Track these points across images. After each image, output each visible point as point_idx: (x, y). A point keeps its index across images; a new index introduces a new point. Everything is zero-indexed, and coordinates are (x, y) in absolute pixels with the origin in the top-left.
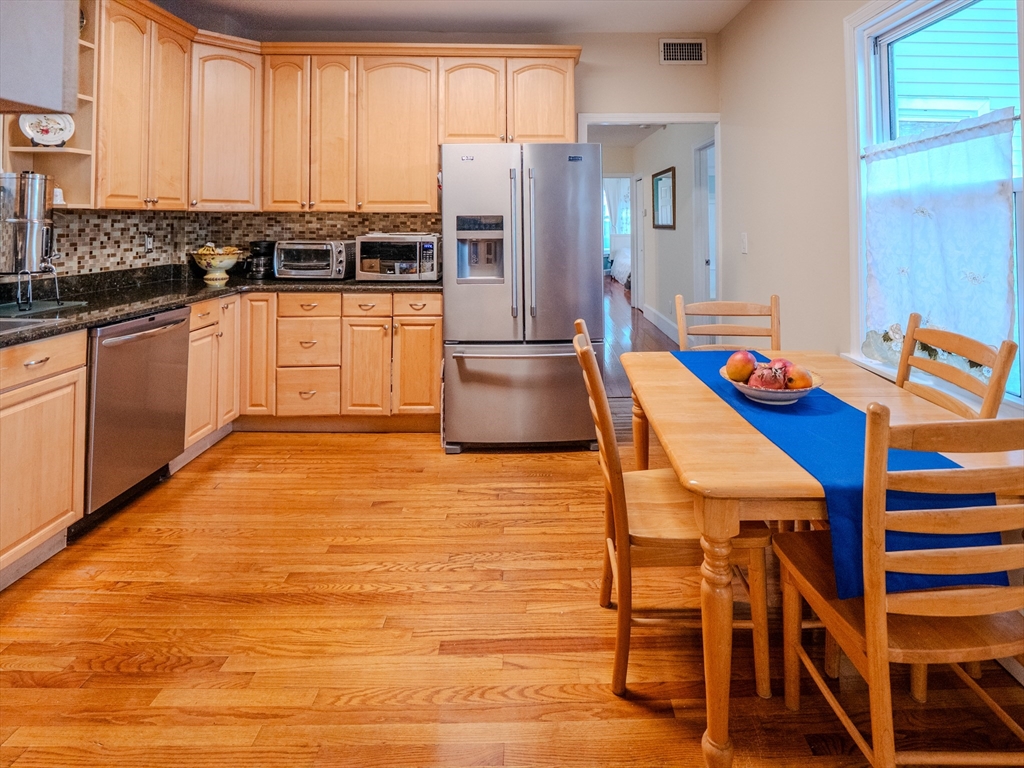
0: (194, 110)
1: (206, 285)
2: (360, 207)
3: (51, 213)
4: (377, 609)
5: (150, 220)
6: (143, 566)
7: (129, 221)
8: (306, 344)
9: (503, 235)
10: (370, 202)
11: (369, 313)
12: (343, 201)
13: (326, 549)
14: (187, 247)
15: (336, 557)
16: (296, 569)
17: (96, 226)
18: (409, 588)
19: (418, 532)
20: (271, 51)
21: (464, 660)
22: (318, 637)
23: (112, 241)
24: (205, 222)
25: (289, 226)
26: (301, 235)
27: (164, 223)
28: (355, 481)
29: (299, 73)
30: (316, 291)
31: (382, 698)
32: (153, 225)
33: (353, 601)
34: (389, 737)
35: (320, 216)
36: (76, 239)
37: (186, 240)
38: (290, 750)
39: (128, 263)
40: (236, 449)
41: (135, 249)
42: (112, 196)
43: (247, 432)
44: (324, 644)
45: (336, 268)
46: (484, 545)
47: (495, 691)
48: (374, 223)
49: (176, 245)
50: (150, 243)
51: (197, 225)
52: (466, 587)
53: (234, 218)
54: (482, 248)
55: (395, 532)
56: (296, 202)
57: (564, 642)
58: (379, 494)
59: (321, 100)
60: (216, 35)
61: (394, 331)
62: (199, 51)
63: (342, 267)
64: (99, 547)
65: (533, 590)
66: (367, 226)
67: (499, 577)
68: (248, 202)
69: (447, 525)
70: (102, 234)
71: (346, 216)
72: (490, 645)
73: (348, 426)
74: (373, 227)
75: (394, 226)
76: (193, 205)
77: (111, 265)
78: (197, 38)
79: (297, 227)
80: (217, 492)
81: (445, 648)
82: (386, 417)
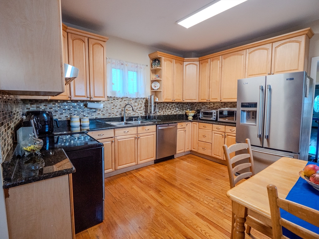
0: (184, 78)
1: (188, 119)
2: (221, 100)
3: (155, 103)
4: (190, 199)
5: (177, 104)
6: (161, 171)
7: (173, 104)
8: (204, 136)
9: (257, 109)
10: (224, 99)
11: (219, 130)
12: (217, 99)
13: (190, 183)
14: (185, 110)
15: (190, 185)
16: (182, 184)
17: (166, 105)
18: (200, 199)
19: (212, 189)
20: (201, 59)
21: (199, 219)
22: (177, 197)
23: (169, 109)
24: (190, 105)
25: (207, 106)
26: (209, 108)
27: (181, 105)
28: (207, 173)
29: (207, 64)
30: (206, 123)
31: (178, 213)
32: (178, 105)
33: (187, 195)
34: (174, 220)
35: (214, 103)
36: (163, 108)
37: (185, 109)
38: (159, 210)
39: (173, 113)
40: (189, 157)
41: (174, 110)
42: (166, 99)
43: (192, 154)
44: (177, 199)
45: (213, 118)
46: (225, 200)
47: (200, 228)
48: (228, 105)
49: (183, 110)
50: (177, 109)
51: (187, 105)
52: (213, 206)
53: (195, 104)
54: (251, 113)
55: (207, 187)
56: (205, 99)
57: (226, 232)
58: (209, 177)
59: (212, 70)
60: (188, 58)
61: (225, 137)
62: (185, 63)
63: (215, 117)
64: (157, 166)
65: (229, 217)
66: (226, 106)
67: (223, 209)
68: (195, 100)
69: (220, 191)
70: (167, 107)
71: (220, 103)
72: (207, 220)
73: (214, 160)
74: (227, 106)
75: (234, 106)
76: (184, 101)
77: (169, 113)
78: (184, 60)
79: (208, 106)
80: (179, 164)
81: (197, 214)
82: (222, 160)
